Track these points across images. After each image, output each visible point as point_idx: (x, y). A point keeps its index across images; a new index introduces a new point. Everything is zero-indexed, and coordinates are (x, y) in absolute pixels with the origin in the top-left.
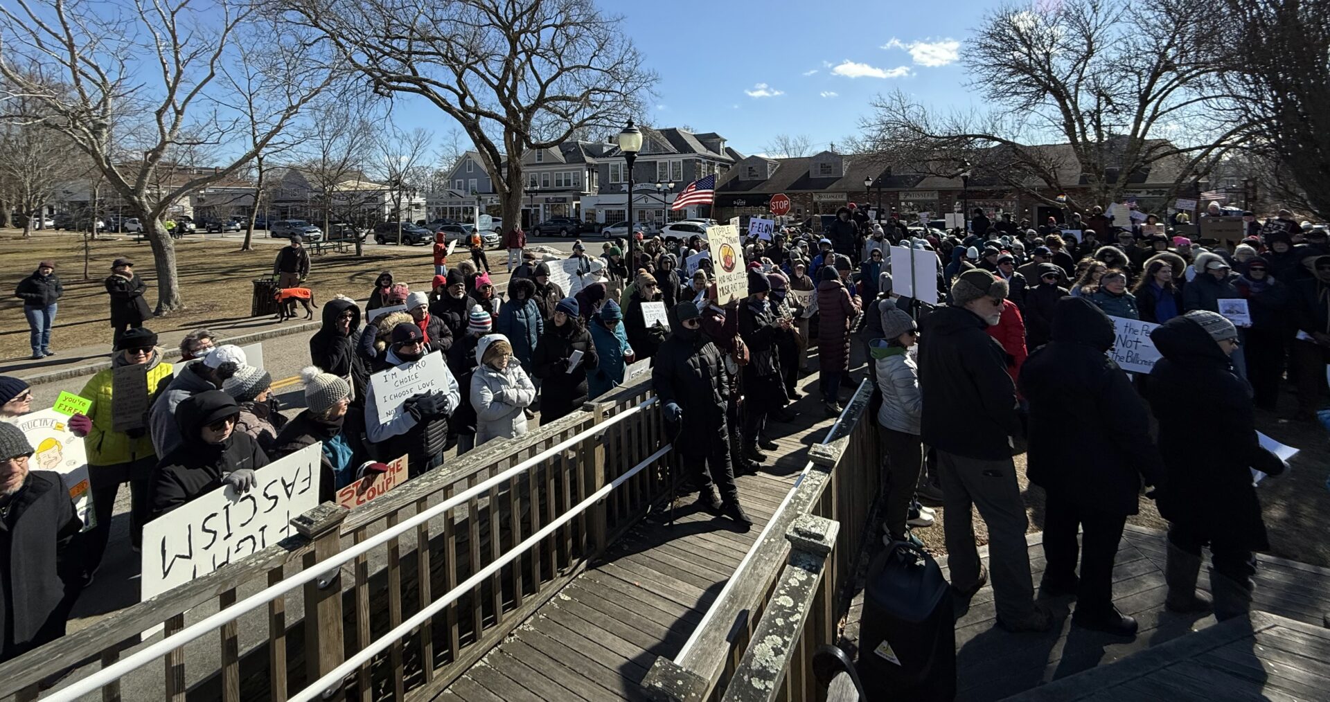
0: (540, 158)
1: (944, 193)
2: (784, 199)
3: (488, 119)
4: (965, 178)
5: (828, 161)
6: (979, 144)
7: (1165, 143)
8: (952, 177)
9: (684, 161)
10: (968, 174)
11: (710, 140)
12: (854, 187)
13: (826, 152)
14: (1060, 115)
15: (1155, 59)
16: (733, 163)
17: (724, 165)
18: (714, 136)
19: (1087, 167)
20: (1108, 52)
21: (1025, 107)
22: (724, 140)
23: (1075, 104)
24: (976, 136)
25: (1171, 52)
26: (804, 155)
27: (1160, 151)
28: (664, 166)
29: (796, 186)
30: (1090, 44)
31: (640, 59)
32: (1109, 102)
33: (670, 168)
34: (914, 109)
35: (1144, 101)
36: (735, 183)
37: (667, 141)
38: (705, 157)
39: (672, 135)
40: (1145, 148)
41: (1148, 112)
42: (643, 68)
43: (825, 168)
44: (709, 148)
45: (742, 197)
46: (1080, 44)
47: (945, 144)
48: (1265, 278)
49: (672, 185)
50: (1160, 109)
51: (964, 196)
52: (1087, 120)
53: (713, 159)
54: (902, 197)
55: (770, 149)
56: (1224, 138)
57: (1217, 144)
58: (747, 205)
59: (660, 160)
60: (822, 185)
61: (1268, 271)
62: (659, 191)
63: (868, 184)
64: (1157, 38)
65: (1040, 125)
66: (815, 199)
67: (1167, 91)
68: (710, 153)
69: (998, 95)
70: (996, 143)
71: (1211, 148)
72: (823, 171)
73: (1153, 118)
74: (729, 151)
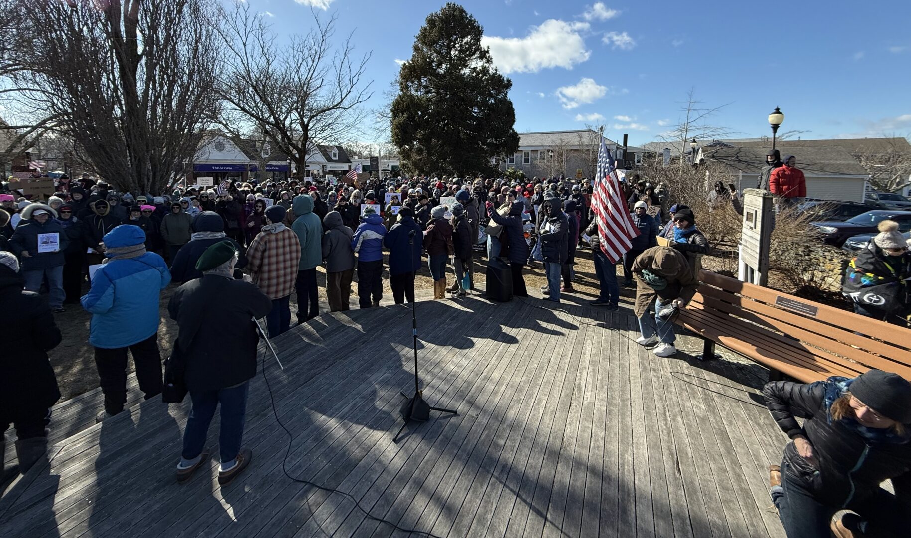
48: (71, 218)
56: (44, 121)
61: (74, 213)
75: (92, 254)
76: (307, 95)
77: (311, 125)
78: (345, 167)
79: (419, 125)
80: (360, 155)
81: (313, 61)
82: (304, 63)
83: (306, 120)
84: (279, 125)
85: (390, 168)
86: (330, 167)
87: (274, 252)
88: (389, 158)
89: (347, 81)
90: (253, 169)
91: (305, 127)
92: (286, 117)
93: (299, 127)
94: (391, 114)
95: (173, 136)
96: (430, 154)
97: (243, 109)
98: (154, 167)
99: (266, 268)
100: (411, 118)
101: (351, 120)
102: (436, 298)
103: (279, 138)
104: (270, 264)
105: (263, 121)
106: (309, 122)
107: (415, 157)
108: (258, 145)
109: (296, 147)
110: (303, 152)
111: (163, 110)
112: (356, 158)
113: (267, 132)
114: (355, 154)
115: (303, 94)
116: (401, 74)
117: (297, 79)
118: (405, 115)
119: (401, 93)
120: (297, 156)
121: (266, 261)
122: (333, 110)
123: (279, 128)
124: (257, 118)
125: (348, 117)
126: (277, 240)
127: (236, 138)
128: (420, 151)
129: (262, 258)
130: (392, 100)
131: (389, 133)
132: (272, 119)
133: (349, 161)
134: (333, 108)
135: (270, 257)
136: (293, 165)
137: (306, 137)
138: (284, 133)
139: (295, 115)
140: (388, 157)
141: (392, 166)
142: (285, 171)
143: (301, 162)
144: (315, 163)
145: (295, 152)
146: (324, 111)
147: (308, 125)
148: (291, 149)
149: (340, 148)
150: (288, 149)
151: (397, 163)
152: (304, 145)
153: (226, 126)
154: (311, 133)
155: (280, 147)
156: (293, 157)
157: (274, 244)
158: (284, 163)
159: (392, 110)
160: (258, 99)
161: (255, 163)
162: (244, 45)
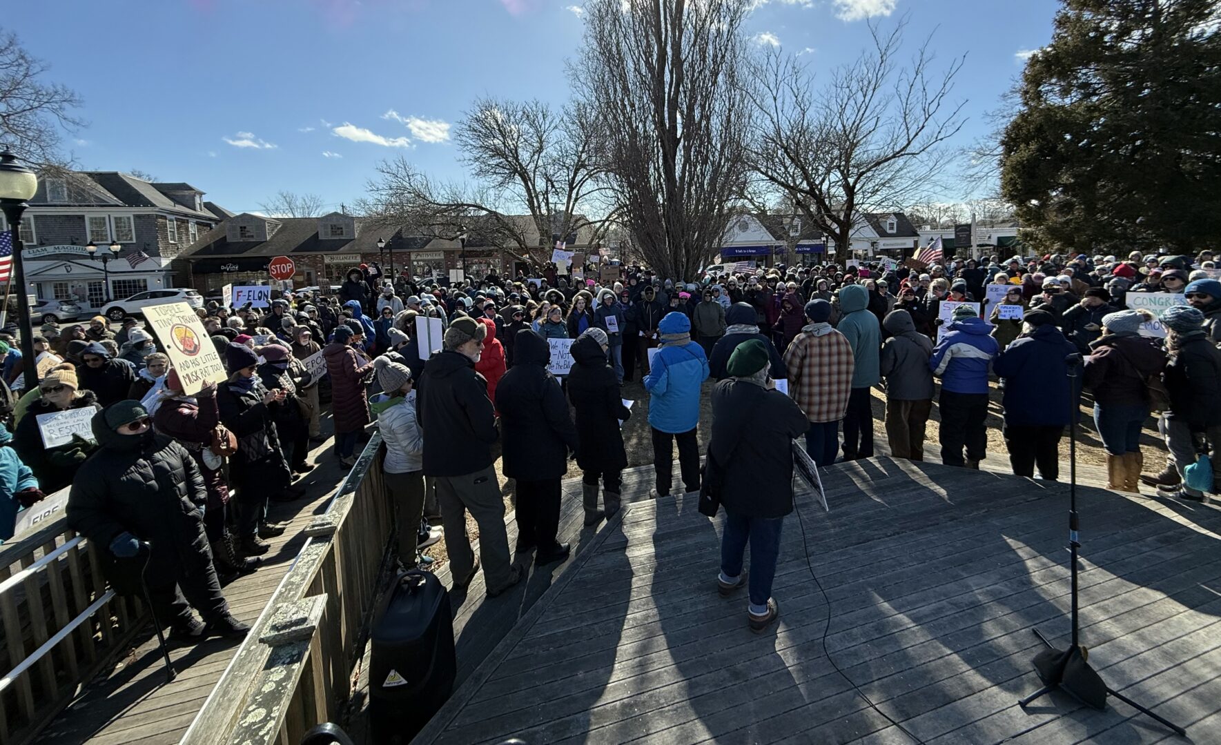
1: (448, 253)
2: (286, 262)
4: (463, 240)
5: (338, 224)
6: (472, 212)
7: (583, 217)
8: (452, 239)
9: (137, 217)
10: (465, 236)
11: (177, 192)
12: (366, 248)
13: (336, 214)
14: (524, 193)
15: (576, 159)
16: (217, 222)
17: (203, 223)
18: (184, 187)
19: (544, 233)
20: (551, 151)
21: (501, 184)
22: (201, 194)
23: (534, 185)
24: (469, 205)
25: (584, 156)
26: (313, 216)
27: (581, 222)
28: (100, 222)
29: (304, 247)
30: (541, 142)
32: (553, 186)
33: (110, 228)
34: (418, 177)
35: (572, 189)
36: (222, 244)
37: (100, 187)
38: (172, 213)
39: (112, 182)
40: (573, 220)
41: (574, 196)
43: (336, 229)
44: (176, 200)
45: (233, 261)
46: (535, 141)
47: (446, 211)
48: (629, 302)
49: (117, 248)
50: (581, 193)
51: (464, 255)
52: (541, 198)
53: (186, 215)
54: (413, 257)
55: (271, 206)
56: (610, 216)
57: (607, 219)
58: (241, 270)
59: (89, 214)
60: (334, 246)
61: (630, 298)
62: (92, 256)
63: (381, 245)
64: (577, 146)
65: (512, 200)
66: (327, 260)
67: (582, 182)
68: (179, 208)
69: (481, 172)
70: (484, 213)
71: (604, 221)
72: (334, 233)
73: (576, 200)
74: (209, 206)
75: (643, 337)
76: (854, 146)
77: (858, 186)
78: (908, 243)
79: (1062, 161)
80: (934, 224)
81: (865, 96)
82: (852, 102)
83: (851, 181)
84: (815, 193)
85: (994, 241)
86: (884, 243)
87: (816, 360)
88: (992, 225)
90: (779, 251)
91: (850, 191)
92: (823, 180)
93: (841, 192)
94: (1001, 149)
95: (706, 217)
96: (1091, 210)
97: (772, 179)
98: (687, 252)
99: (806, 380)
100: (1048, 149)
101: (923, 171)
102: (1113, 486)
103: (813, 208)
104: (810, 375)
105: (793, 189)
106: (855, 183)
107: (1054, 218)
108: (786, 221)
109: (835, 219)
110: (846, 225)
111: (696, 190)
112: (928, 228)
113: (798, 203)
114: (925, 222)
115: (847, 144)
116: (1026, 76)
117: (840, 126)
118: (1033, 146)
119: (1024, 109)
120: (838, 231)
121: (806, 370)
122: (893, 160)
123: (814, 195)
124: (786, 186)
125: (918, 167)
126: (820, 345)
127: (762, 215)
128: (1065, 207)
129: (801, 367)
130: (1004, 124)
131: (994, 181)
132: (805, 184)
133: (915, 234)
134: (894, 156)
135: (810, 366)
136: (831, 243)
137: (850, 204)
138: (820, 201)
139: (835, 176)
140: (992, 221)
141: (999, 239)
142: (820, 252)
143: (842, 240)
144: (861, 240)
145: (835, 226)
146: (878, 164)
147: (854, 187)
148: (829, 222)
149: (899, 216)
150: (824, 221)
151: (1010, 232)
152: (847, 216)
153: (751, 201)
154: (858, 199)
155: (816, 221)
156: (832, 233)
157: (816, 350)
158: (817, 242)
159: (1003, 143)
160: (788, 162)
161: (783, 243)
162: (775, 99)
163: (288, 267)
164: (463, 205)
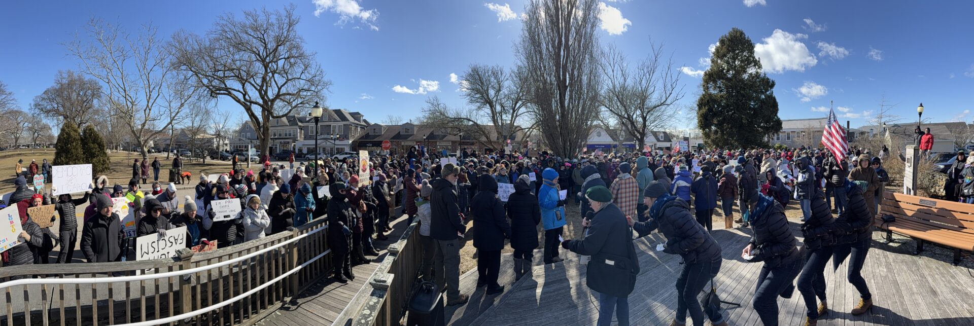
0: (278, 123)
1: (454, 142)
2: (388, 142)
3: (255, 105)
4: (460, 136)
5: (408, 127)
6: (465, 122)
7: (518, 126)
8: (455, 135)
9: (344, 125)
10: (461, 134)
11: (356, 115)
12: (419, 139)
13: (407, 123)
14: (490, 112)
15: (516, 96)
16: (367, 127)
17: (363, 127)
18: (358, 113)
19: (499, 133)
20: (505, 91)
21: (479, 108)
22: (363, 116)
23: (495, 109)
24: (464, 119)
25: (521, 94)
26: (400, 124)
27: (518, 129)
28: (334, 127)
29: (394, 138)
30: (500, 87)
31: (324, 74)
32: (504, 109)
33: (337, 129)
34: (442, 105)
35: (514, 111)
36: (367, 136)
37: (336, 115)
38: (354, 123)
39: (338, 112)
40: (514, 127)
41: (515, 115)
42: (325, 79)
43: (407, 130)
44: (355, 119)
45: (370, 142)
46: (497, 86)
47: (453, 121)
49: (338, 136)
50: (518, 114)
51: (461, 144)
52: (498, 115)
53: (358, 124)
54: (438, 144)
55: (384, 121)
56: (533, 126)
57: (531, 128)
58: (372, 146)
59: (332, 124)
60: (406, 137)
62: (332, 139)
63: (425, 137)
64: (517, 88)
65: (484, 116)
66: (403, 144)
67: (519, 107)
68: (356, 122)
69: (471, 102)
70: (471, 123)
71: (530, 128)
72: (406, 132)
73: (516, 116)
74: (365, 121)
76: (646, 98)
77: (648, 117)
78: (668, 144)
79: (715, 115)
80: (678, 137)
83: (645, 115)
84: (630, 118)
85: (697, 145)
86: (659, 145)
87: (624, 190)
88: (697, 138)
89: (669, 86)
90: (615, 146)
91: (644, 119)
92: (634, 114)
93: (640, 120)
94: (697, 109)
95: (579, 127)
96: (723, 134)
97: (611, 110)
98: (570, 144)
100: (710, 110)
101: (672, 112)
102: (727, 228)
103: (630, 127)
105: (621, 117)
106: (646, 115)
107: (713, 136)
108: (618, 132)
109: (639, 132)
110: (643, 134)
111: (575, 114)
112: (675, 139)
113: (623, 123)
114: (674, 136)
115: (643, 97)
116: (704, 79)
117: (640, 88)
118: (706, 108)
119: (704, 93)
120: (639, 137)
122: (660, 107)
123: (630, 120)
124: (618, 115)
125: (669, 111)
126: (626, 184)
127: (607, 128)
128: (716, 132)
129: (617, 194)
130: (698, 98)
131: (696, 121)
132: (626, 116)
133: (670, 141)
134: (661, 105)
135: (621, 194)
136: (637, 143)
137: (644, 125)
138: (632, 123)
139: (638, 112)
141: (699, 144)
142: (632, 147)
143: (641, 142)
144: (650, 140)
145: (638, 135)
146: (655, 107)
147: (646, 117)
148: (636, 133)
149: (665, 133)
150: (634, 133)
151: (701, 142)
152: (643, 130)
153: (602, 121)
154: (647, 123)
155: (630, 132)
156: (637, 138)
157: (623, 186)
158: (632, 143)
159: (698, 105)
160: (619, 104)
161: (617, 143)
163: (388, 145)
164: (461, 118)
